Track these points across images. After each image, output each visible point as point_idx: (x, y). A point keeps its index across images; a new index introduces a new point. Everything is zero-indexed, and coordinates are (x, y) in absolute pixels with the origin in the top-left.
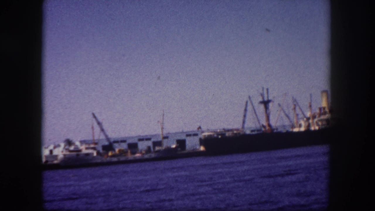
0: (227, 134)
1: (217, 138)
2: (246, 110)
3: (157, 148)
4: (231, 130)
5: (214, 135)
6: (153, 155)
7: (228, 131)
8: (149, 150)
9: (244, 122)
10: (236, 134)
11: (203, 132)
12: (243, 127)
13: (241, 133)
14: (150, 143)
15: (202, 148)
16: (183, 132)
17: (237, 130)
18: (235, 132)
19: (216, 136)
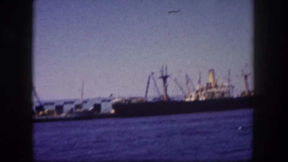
0: (133, 101)
1: (125, 104)
2: (148, 83)
3: (78, 110)
4: (137, 98)
5: (122, 101)
6: (74, 116)
7: (134, 98)
8: (71, 111)
9: (147, 92)
10: (140, 101)
11: (114, 98)
12: (146, 96)
13: (144, 101)
14: (73, 106)
15: (113, 111)
16: (99, 98)
17: (141, 97)
18: (139, 99)
19: (124, 102)
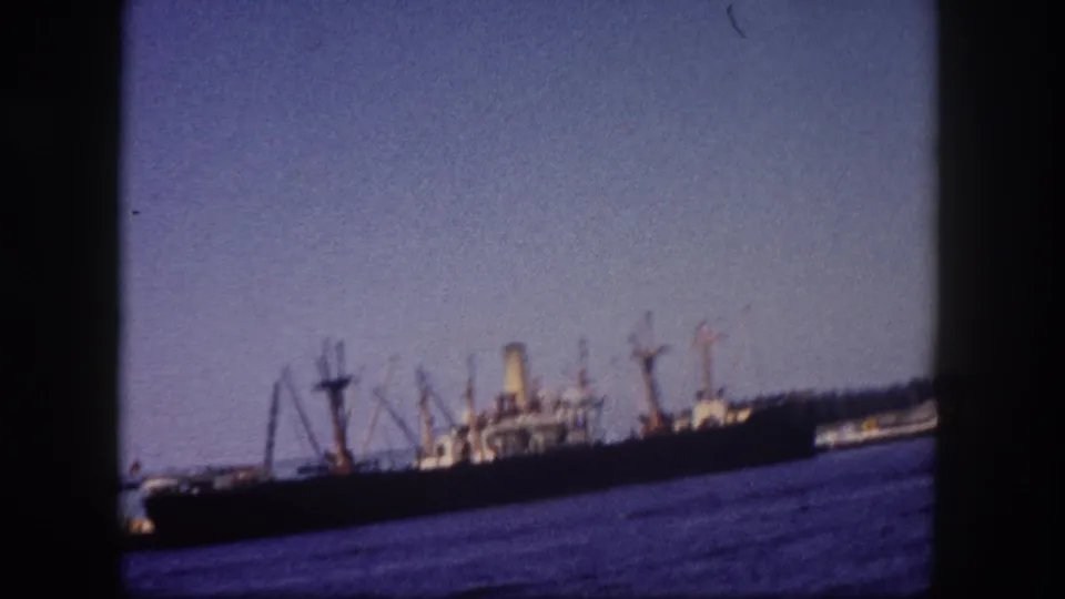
0: (220, 483)
1: (188, 497)
2: (274, 410)
4: (232, 470)
5: (177, 487)
7: (222, 472)
9: (270, 446)
10: (244, 482)
11: (145, 479)
12: (268, 462)
13: (263, 479)
17: (249, 469)
18: (241, 475)
19: (184, 488)
